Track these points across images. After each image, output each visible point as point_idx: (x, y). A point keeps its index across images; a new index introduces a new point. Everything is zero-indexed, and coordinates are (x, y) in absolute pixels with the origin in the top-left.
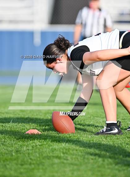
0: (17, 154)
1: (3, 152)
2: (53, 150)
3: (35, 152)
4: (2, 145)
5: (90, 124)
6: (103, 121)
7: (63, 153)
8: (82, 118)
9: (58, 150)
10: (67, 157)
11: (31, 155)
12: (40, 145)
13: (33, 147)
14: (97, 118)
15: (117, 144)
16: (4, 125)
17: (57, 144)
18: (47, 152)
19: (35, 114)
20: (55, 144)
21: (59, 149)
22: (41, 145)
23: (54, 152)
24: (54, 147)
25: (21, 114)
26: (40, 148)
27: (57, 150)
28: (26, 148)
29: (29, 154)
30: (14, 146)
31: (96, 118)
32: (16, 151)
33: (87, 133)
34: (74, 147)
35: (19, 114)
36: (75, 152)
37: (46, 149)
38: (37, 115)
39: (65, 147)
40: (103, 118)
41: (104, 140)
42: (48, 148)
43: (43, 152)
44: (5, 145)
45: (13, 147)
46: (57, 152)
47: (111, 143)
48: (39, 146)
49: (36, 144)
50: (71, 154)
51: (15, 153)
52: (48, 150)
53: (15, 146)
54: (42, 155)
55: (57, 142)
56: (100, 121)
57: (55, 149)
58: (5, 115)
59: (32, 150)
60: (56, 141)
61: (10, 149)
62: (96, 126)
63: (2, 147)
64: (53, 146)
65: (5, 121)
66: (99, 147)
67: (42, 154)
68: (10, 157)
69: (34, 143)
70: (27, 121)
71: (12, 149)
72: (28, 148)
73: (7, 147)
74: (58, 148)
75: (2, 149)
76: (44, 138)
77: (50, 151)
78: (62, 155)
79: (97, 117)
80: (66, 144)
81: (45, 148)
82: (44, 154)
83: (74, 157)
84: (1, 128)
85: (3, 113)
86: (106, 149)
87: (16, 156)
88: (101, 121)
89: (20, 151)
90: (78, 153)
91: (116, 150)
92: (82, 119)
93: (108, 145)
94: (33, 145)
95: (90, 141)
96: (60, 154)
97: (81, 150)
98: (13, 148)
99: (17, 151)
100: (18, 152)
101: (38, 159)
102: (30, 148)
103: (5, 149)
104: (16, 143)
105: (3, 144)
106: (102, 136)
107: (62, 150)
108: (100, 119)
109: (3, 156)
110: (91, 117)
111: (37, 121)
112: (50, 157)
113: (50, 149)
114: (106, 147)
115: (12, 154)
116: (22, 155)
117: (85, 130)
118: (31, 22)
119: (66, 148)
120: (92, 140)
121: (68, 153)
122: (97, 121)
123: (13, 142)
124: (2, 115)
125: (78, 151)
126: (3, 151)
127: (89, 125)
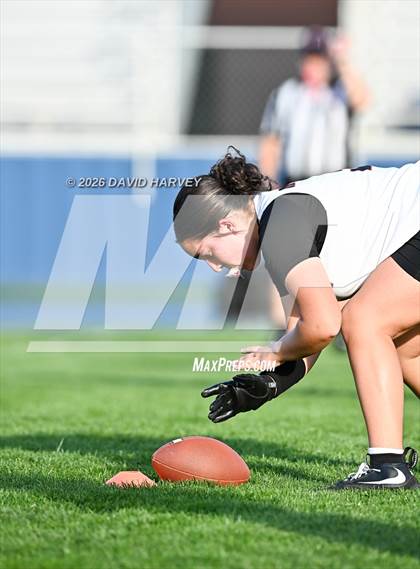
0: (78, 551)
1: (34, 545)
2: (195, 539)
3: (136, 544)
4: (28, 522)
5: (315, 453)
6: (357, 446)
7: (228, 548)
8: (289, 435)
9: (212, 538)
10: (238, 560)
11: (122, 554)
12: (151, 523)
13: (129, 529)
14: (337, 436)
15: (402, 518)
16: (35, 456)
17: (208, 518)
18: (176, 544)
19: (137, 423)
20: (200, 519)
21: (215, 536)
22: (156, 523)
23: (198, 546)
24: (199, 527)
25: (91, 421)
26: (153, 533)
27: (209, 538)
28: (107, 530)
29: (116, 550)
30: (67, 523)
31: (332, 435)
32: (73, 542)
33: (304, 482)
34: (260, 528)
35: (84, 424)
36: (265, 544)
37: (172, 533)
38: (142, 425)
39: (232, 527)
40: (357, 435)
41: (359, 507)
42: (177, 531)
43: (161, 543)
44: (39, 522)
45: (64, 527)
46: (206, 546)
47: (383, 516)
48: (148, 526)
49: (140, 519)
50: (253, 551)
51: (70, 546)
52: (178, 537)
53: (72, 524)
54: (159, 554)
55: (207, 513)
56: (346, 444)
57: (202, 536)
58: (41, 426)
59: (128, 536)
60: (204, 508)
61: (54, 534)
62: (332, 462)
63: (30, 528)
64: (196, 525)
65: (39, 445)
66: (343, 527)
67: (157, 550)
68: (54, 560)
69: (132, 514)
70: (112, 443)
71: (61, 533)
72: (112, 531)
73: (46, 528)
74: (210, 530)
75: (29, 535)
76: (164, 497)
77: (183, 539)
78: (223, 554)
79: (337, 432)
80: (235, 519)
81: (168, 531)
82: (166, 550)
83: (263, 559)
84: (27, 466)
85: (34, 420)
86: (367, 534)
87: (74, 556)
88: (350, 444)
89: (88, 540)
90: (276, 547)
91: (398, 539)
92: (289, 439)
93: (372, 523)
94: (131, 523)
95: (313, 509)
96: (218, 550)
97: (285, 538)
98: (66, 533)
99: (78, 542)
100: (82, 545)
101: (147, 567)
102: (121, 531)
103: (38, 536)
104: (74, 516)
105: (31, 519)
106: (353, 494)
107: (222, 539)
108: (345, 437)
109: (31, 555)
110: (316, 432)
111: (141, 445)
112: (184, 560)
113: (185, 534)
114: (365, 529)
115: (62, 551)
116: (93, 552)
117: (298, 475)
118: (124, 128)
119: (237, 531)
120: (320, 507)
121: (244, 547)
122: (337, 446)
123: (64, 513)
124: (31, 425)
125: (276, 543)
126: (33, 540)
127: (310, 459)
